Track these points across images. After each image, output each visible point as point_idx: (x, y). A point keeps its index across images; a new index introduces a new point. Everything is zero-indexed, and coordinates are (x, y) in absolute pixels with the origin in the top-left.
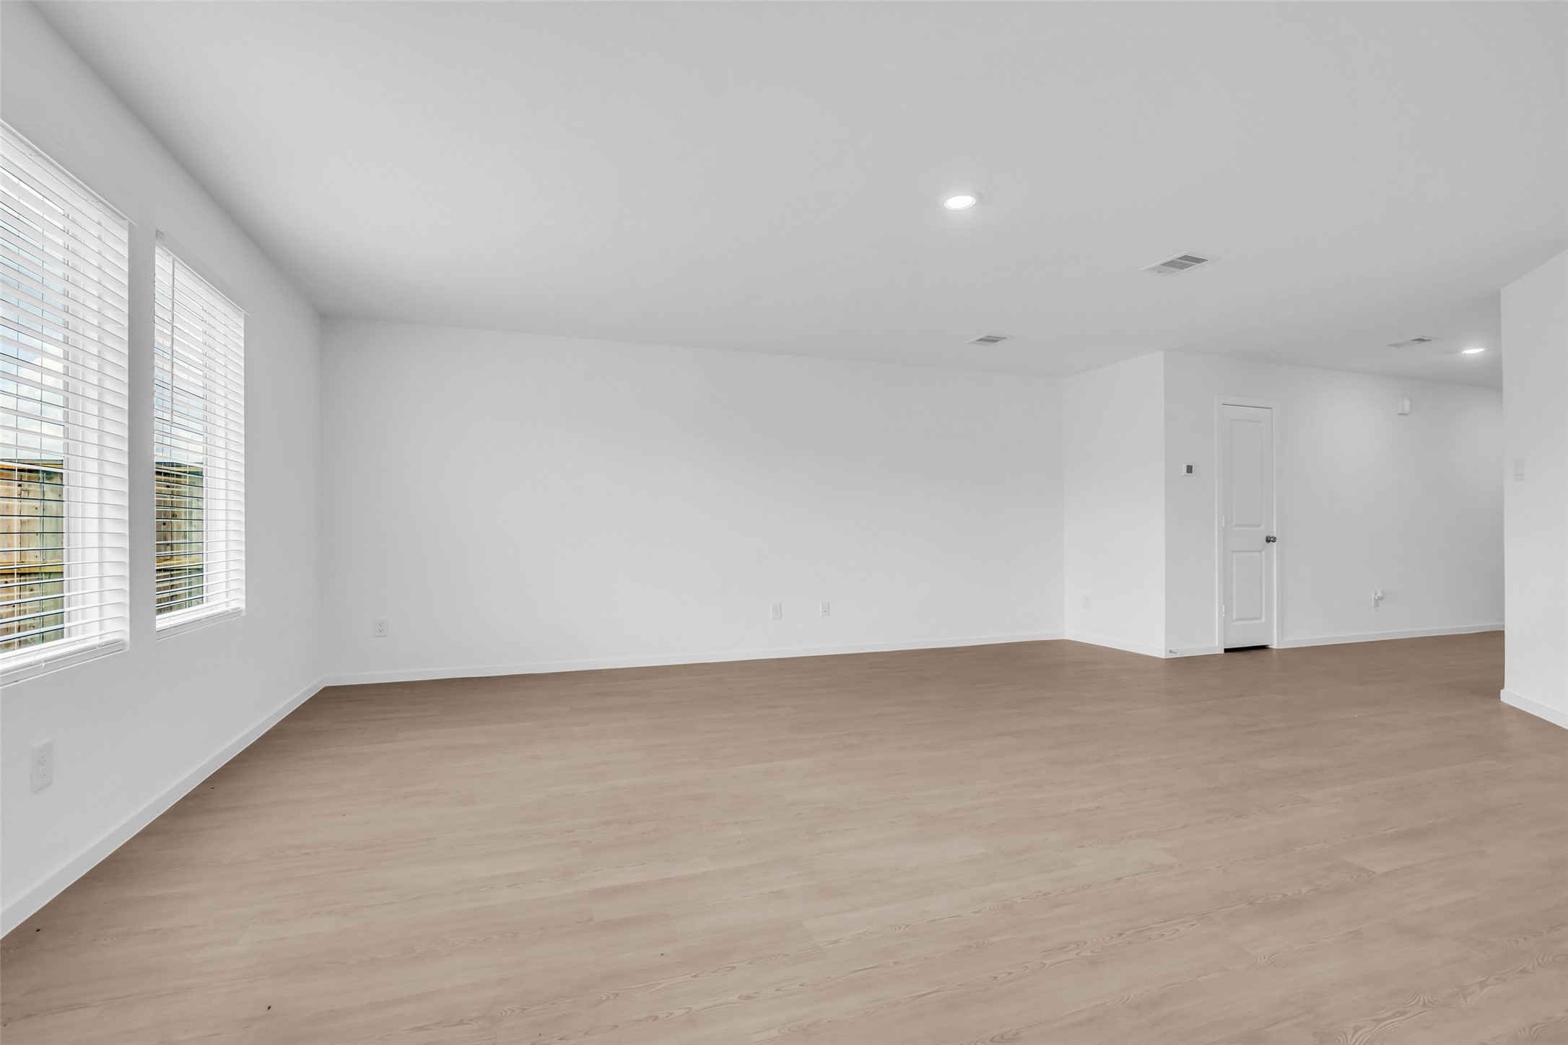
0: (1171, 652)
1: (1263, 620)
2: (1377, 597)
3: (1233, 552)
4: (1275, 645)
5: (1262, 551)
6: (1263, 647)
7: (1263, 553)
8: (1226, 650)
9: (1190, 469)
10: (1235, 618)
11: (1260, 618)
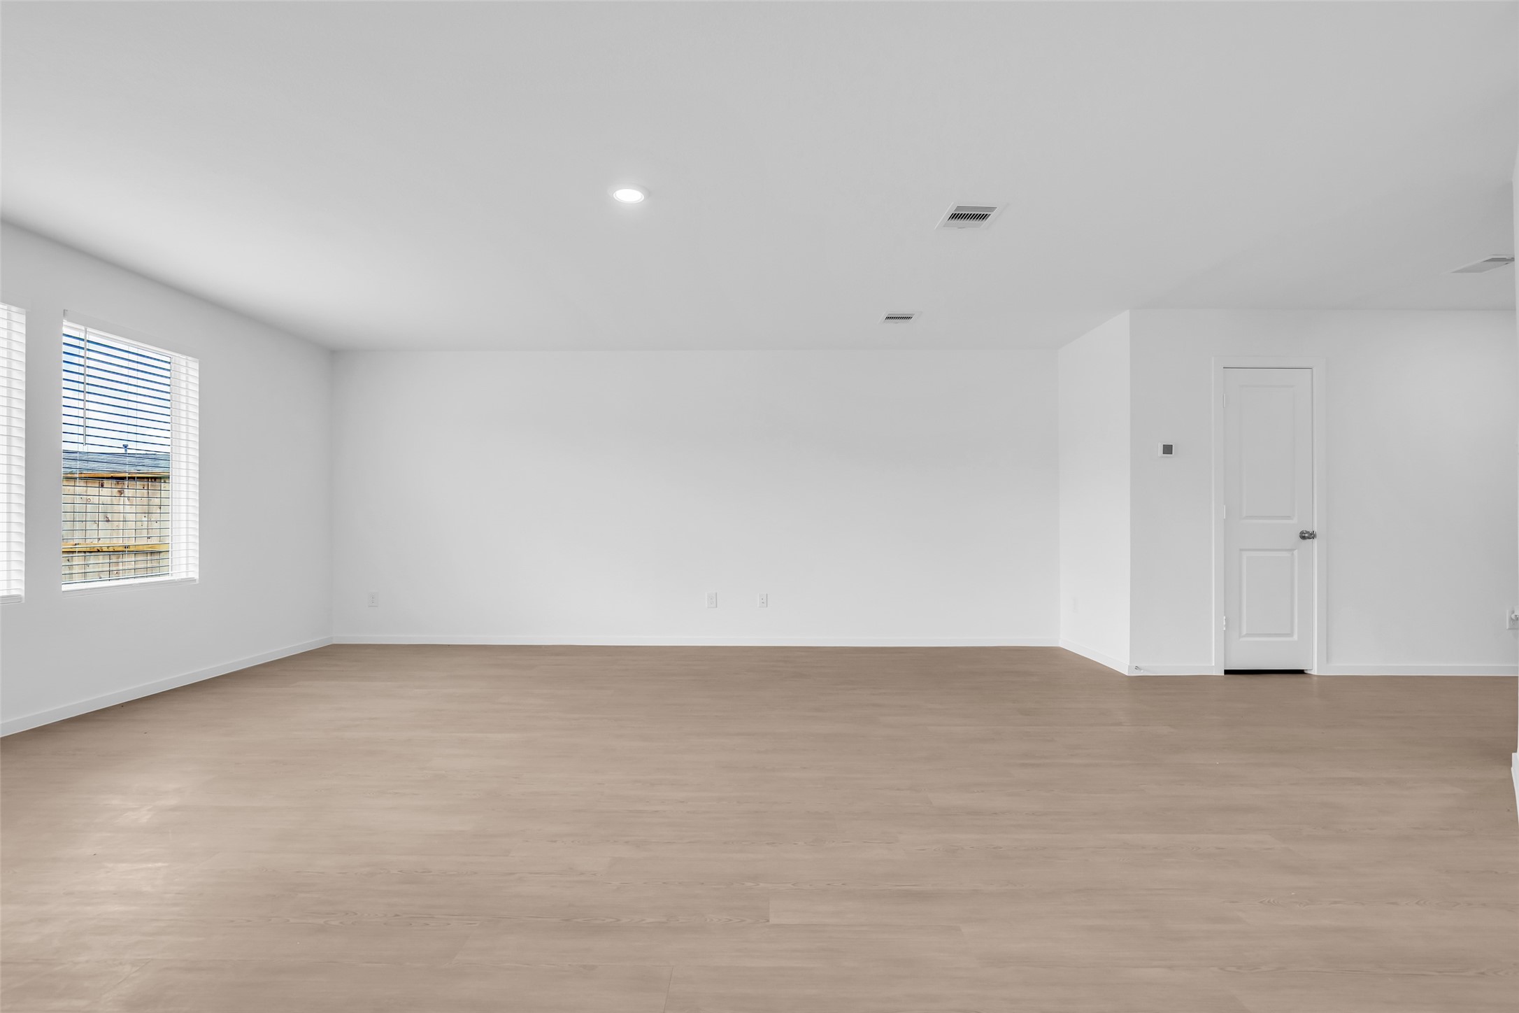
0: (1137, 668)
1: (1295, 637)
2: (1513, 616)
3: (1241, 550)
4: (1315, 670)
5: (1292, 550)
6: (1301, 672)
7: (1296, 552)
8: (1227, 672)
9: (1168, 449)
10: (1244, 632)
11: (1291, 635)
